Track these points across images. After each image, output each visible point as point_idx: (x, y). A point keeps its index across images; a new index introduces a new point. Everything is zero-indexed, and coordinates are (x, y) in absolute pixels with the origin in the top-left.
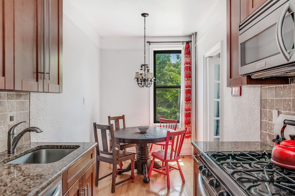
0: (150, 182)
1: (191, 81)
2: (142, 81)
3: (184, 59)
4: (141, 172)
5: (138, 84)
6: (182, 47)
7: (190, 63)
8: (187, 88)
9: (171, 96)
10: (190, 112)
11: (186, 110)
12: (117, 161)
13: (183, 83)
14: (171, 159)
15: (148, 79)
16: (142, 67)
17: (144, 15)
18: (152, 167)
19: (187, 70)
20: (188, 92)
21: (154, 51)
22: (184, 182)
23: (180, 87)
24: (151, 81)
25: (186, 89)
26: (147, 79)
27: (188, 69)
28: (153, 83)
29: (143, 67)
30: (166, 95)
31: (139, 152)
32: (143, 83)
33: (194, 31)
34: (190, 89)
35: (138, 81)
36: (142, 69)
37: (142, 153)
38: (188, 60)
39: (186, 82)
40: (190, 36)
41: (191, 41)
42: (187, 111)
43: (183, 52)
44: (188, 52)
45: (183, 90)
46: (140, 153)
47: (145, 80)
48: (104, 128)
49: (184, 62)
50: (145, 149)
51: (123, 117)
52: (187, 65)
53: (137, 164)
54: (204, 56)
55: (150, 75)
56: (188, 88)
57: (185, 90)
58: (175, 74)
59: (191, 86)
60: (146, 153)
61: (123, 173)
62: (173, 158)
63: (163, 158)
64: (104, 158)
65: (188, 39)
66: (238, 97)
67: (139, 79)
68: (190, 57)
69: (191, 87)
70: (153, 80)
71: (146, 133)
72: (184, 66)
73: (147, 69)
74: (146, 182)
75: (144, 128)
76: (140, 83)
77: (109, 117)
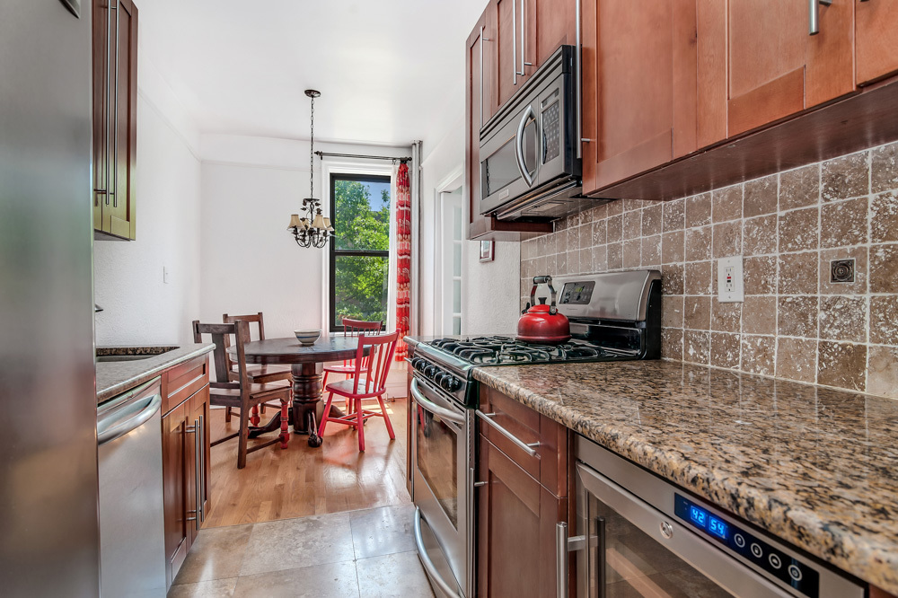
0: (324, 446)
1: (410, 241)
2: (305, 234)
3: (396, 196)
4: (302, 429)
5: (297, 239)
6: (393, 170)
7: (409, 205)
8: (401, 255)
9: (369, 285)
10: (408, 305)
11: (400, 302)
12: (251, 401)
13: (393, 245)
14: (367, 392)
15: (318, 229)
16: (305, 204)
17: (310, 93)
18: (328, 415)
19: (402, 219)
20: (405, 264)
21: (331, 174)
22: (392, 438)
23: (386, 254)
24: (325, 234)
25: (400, 258)
26: (316, 229)
27: (405, 216)
28: (328, 238)
29: (309, 204)
30: (357, 281)
31: (299, 388)
32: (307, 238)
33: (416, 139)
34: (409, 257)
35: (296, 234)
36: (304, 209)
37: (304, 389)
38: (405, 198)
39: (399, 242)
40: (410, 148)
41: (410, 159)
42: (401, 304)
43: (394, 180)
44: (405, 182)
45: (393, 258)
46: (301, 390)
47: (311, 232)
48: (221, 330)
49: (396, 201)
50: (311, 381)
51: (258, 318)
52: (402, 208)
53: (294, 412)
54: (435, 190)
55: (324, 222)
56: (404, 257)
57: (398, 259)
58: (379, 234)
59: (410, 251)
60: (314, 389)
61: (260, 436)
62: (371, 391)
63: (351, 392)
64: (218, 396)
65: (404, 155)
66: (489, 264)
67: (299, 231)
68: (409, 191)
69: (409, 255)
70: (328, 233)
71: (313, 345)
72: (396, 210)
73: (316, 207)
74: (314, 445)
75: (308, 335)
76: (301, 237)
77: (226, 316)
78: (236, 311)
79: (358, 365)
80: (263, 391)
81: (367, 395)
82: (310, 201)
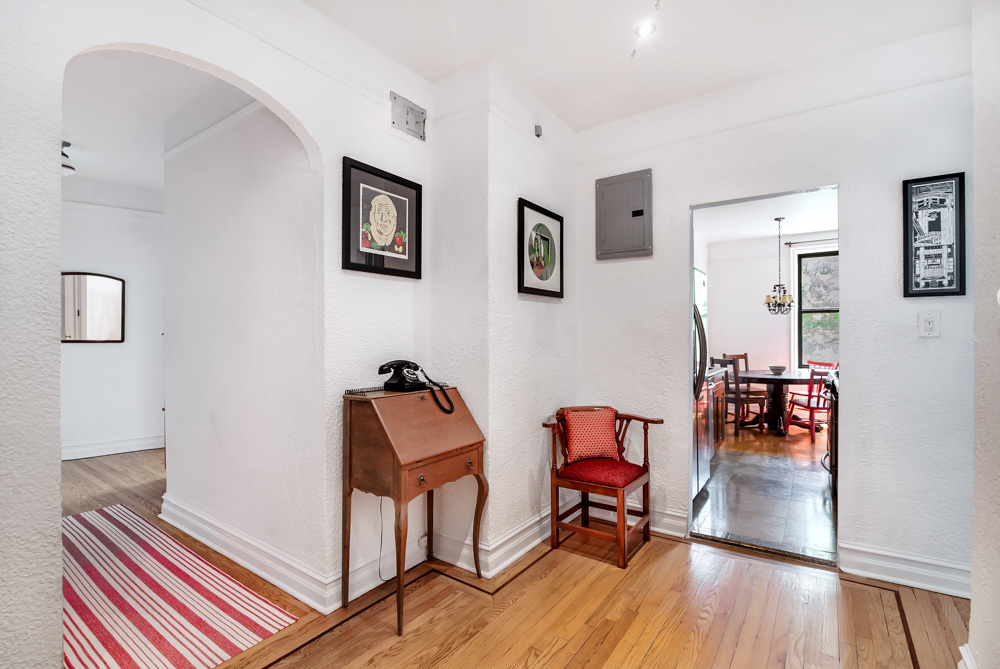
4: (773, 426)
5: (770, 311)
17: (777, 219)
18: (791, 420)
21: (798, 256)
24: (789, 306)
26: (783, 303)
31: (771, 400)
32: (778, 308)
35: (769, 308)
46: (773, 402)
47: (780, 305)
48: (725, 363)
50: (780, 397)
51: (745, 357)
53: (768, 415)
62: (821, 405)
63: (807, 405)
71: (781, 373)
74: (781, 435)
75: (779, 368)
77: (724, 355)
78: (732, 352)
79: (811, 390)
80: (747, 398)
81: (818, 408)
82: (779, 287)
